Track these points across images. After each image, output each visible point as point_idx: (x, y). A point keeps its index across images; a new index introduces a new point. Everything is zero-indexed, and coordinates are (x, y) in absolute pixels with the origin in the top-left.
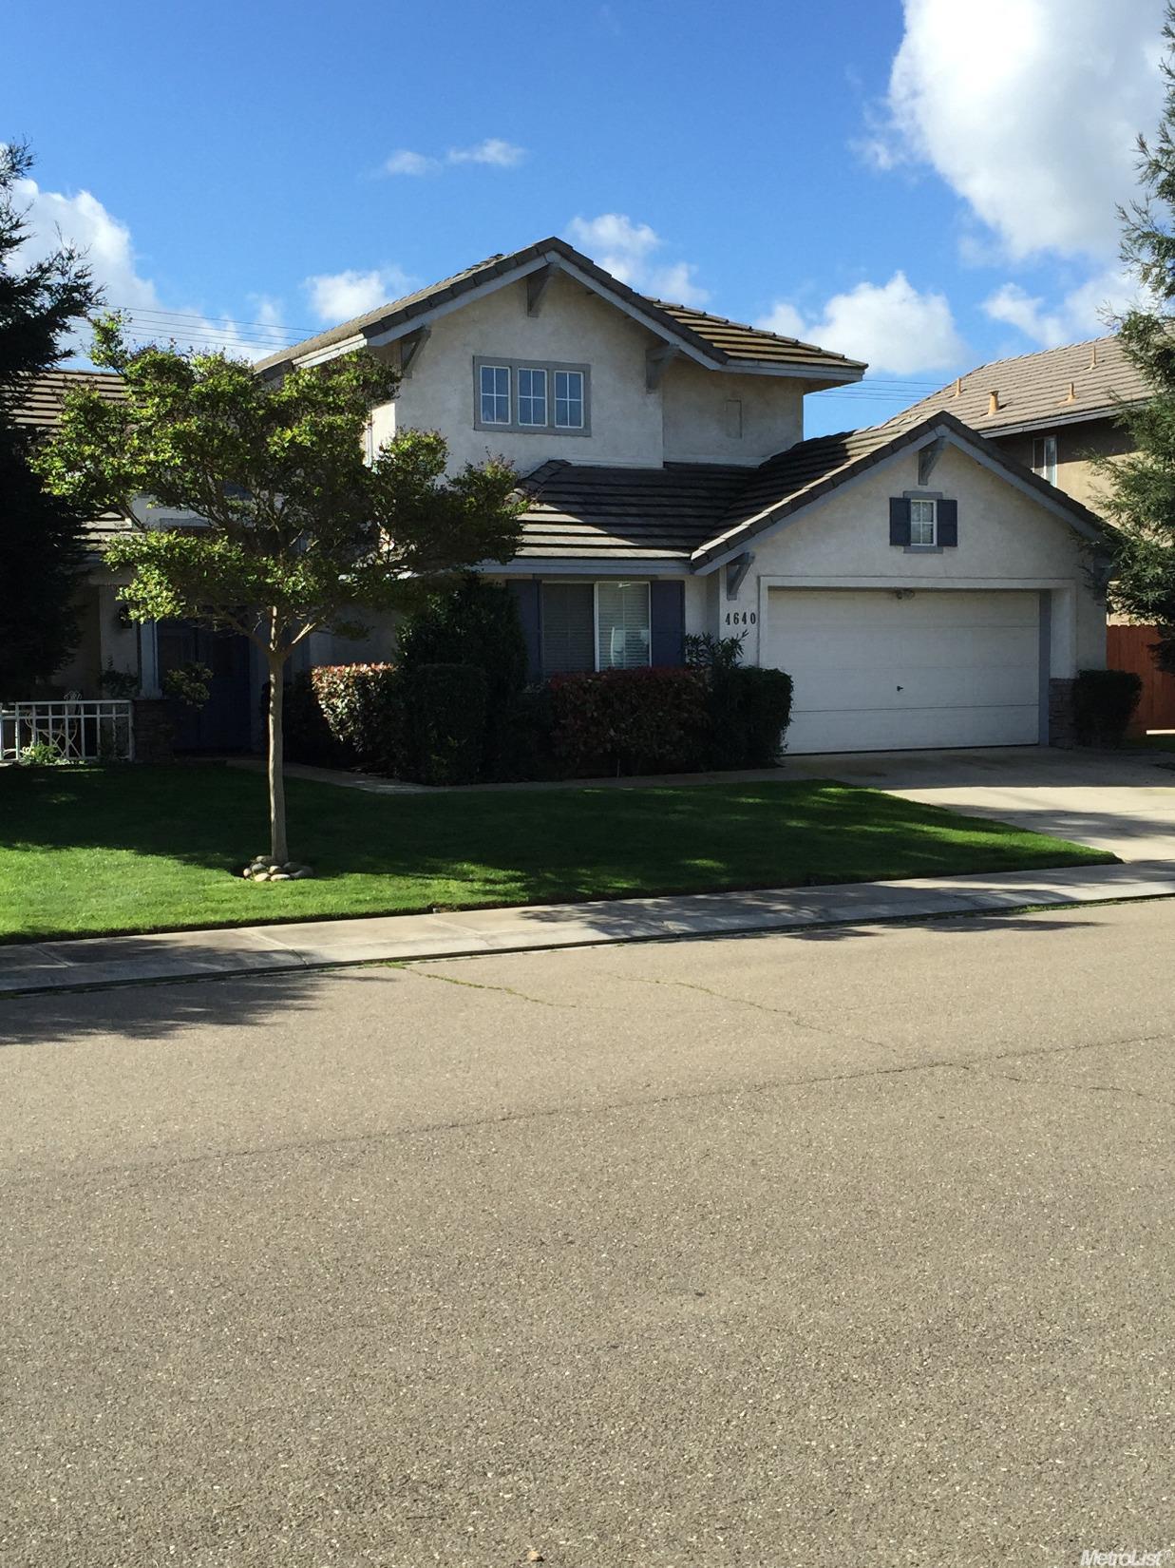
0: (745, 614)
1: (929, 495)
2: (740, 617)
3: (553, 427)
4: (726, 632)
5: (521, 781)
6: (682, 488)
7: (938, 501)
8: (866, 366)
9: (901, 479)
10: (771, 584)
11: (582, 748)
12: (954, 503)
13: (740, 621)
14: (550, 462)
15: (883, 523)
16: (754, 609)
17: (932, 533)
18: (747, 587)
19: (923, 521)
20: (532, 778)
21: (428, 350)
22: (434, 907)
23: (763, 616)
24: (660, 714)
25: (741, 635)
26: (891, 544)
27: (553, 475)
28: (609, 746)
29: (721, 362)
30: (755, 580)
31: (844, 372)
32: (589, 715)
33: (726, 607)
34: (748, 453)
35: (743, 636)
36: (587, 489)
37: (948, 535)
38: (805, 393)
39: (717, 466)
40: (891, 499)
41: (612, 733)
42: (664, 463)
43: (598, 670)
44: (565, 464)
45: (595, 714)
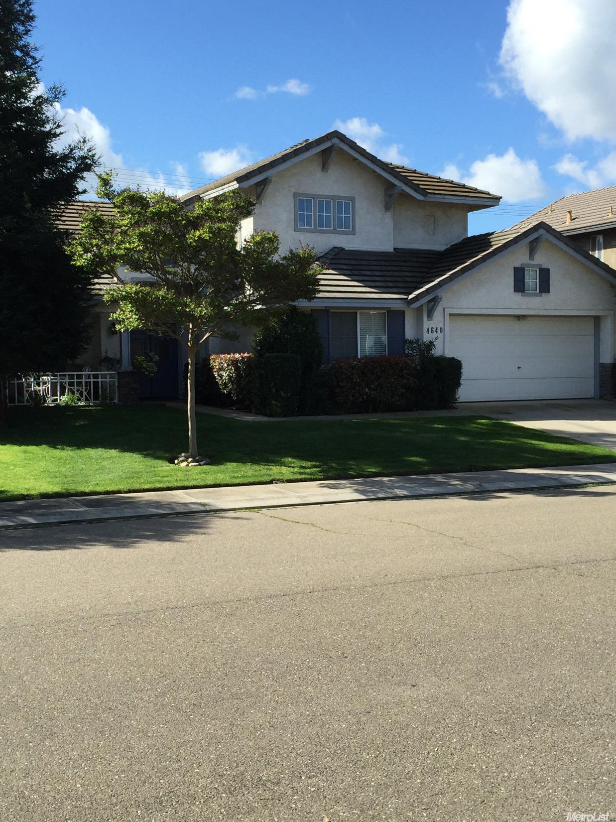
0: (437, 328)
1: (534, 266)
2: (434, 330)
3: (336, 229)
4: (427, 337)
5: (319, 415)
6: (403, 261)
7: (540, 269)
8: (501, 198)
9: (520, 257)
10: (451, 313)
11: (351, 398)
12: (548, 270)
13: (434, 332)
14: (334, 248)
15: (510, 281)
16: (441, 325)
17: (536, 286)
18: (438, 314)
19: (532, 280)
20: (326, 414)
21: (270, 190)
22: (274, 481)
23: (447, 329)
24: (393, 380)
25: (434, 339)
26: (515, 291)
27: (335, 255)
28: (365, 397)
29: (424, 196)
30: (442, 309)
31: (489, 201)
32: (355, 381)
33: (427, 324)
34: (438, 243)
35: (436, 340)
36: (353, 262)
37: (545, 287)
38: (469, 212)
39: (421, 250)
40: (514, 268)
41: (367, 390)
42: (394, 248)
43: (359, 357)
44: (342, 249)
45: (358, 380)
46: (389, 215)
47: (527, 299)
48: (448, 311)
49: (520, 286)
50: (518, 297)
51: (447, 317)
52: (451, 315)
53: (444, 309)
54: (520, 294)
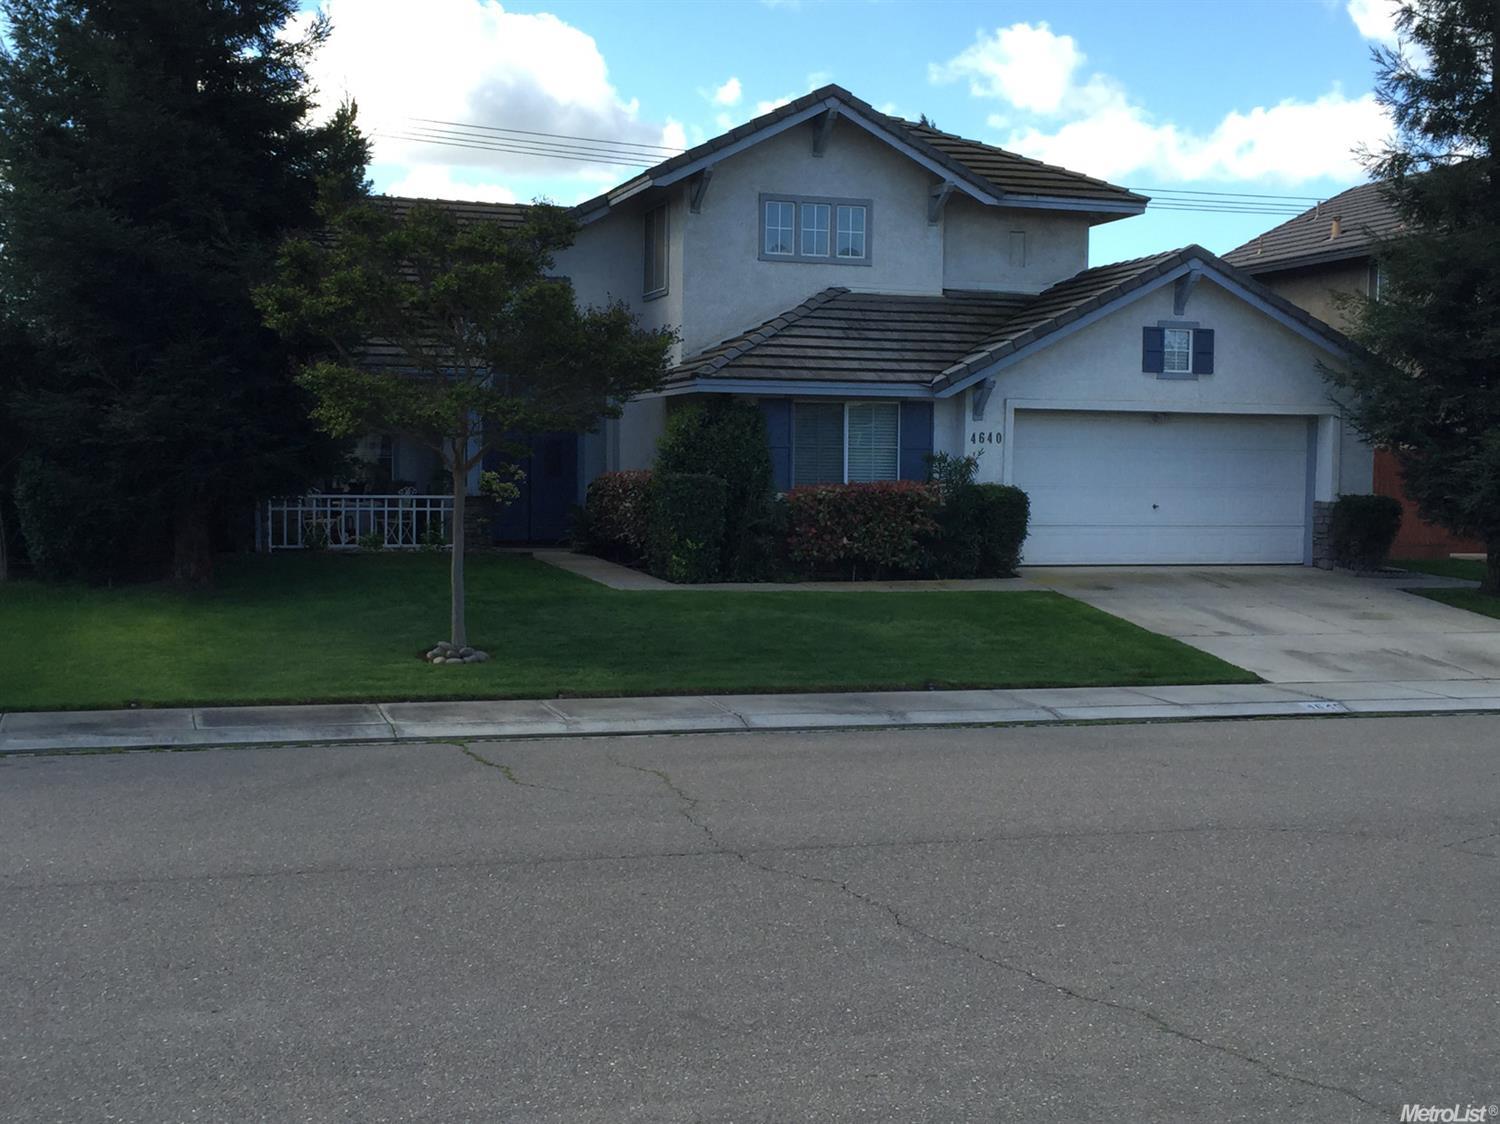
0: (990, 435)
1: (1185, 325)
2: (986, 436)
3: (835, 257)
4: (970, 450)
7: (1194, 330)
8: (1150, 199)
10: (1018, 407)
12: (1211, 332)
13: (986, 439)
14: (829, 289)
15: (1133, 351)
16: (999, 429)
17: (1188, 360)
18: (992, 409)
21: (713, 188)
23: (1010, 436)
26: (1143, 371)
28: (842, 554)
29: (997, 198)
30: (1001, 402)
32: (823, 524)
33: (971, 426)
34: (1031, 284)
37: (1204, 362)
38: (1091, 226)
40: (1145, 328)
42: (944, 290)
43: (846, 481)
44: (845, 291)
45: (829, 523)
46: (937, 230)
47: (1168, 385)
48: (1013, 404)
49: (1154, 360)
50: (1151, 379)
51: (1011, 416)
52: (1017, 411)
53: (1005, 400)
54: (1155, 375)
